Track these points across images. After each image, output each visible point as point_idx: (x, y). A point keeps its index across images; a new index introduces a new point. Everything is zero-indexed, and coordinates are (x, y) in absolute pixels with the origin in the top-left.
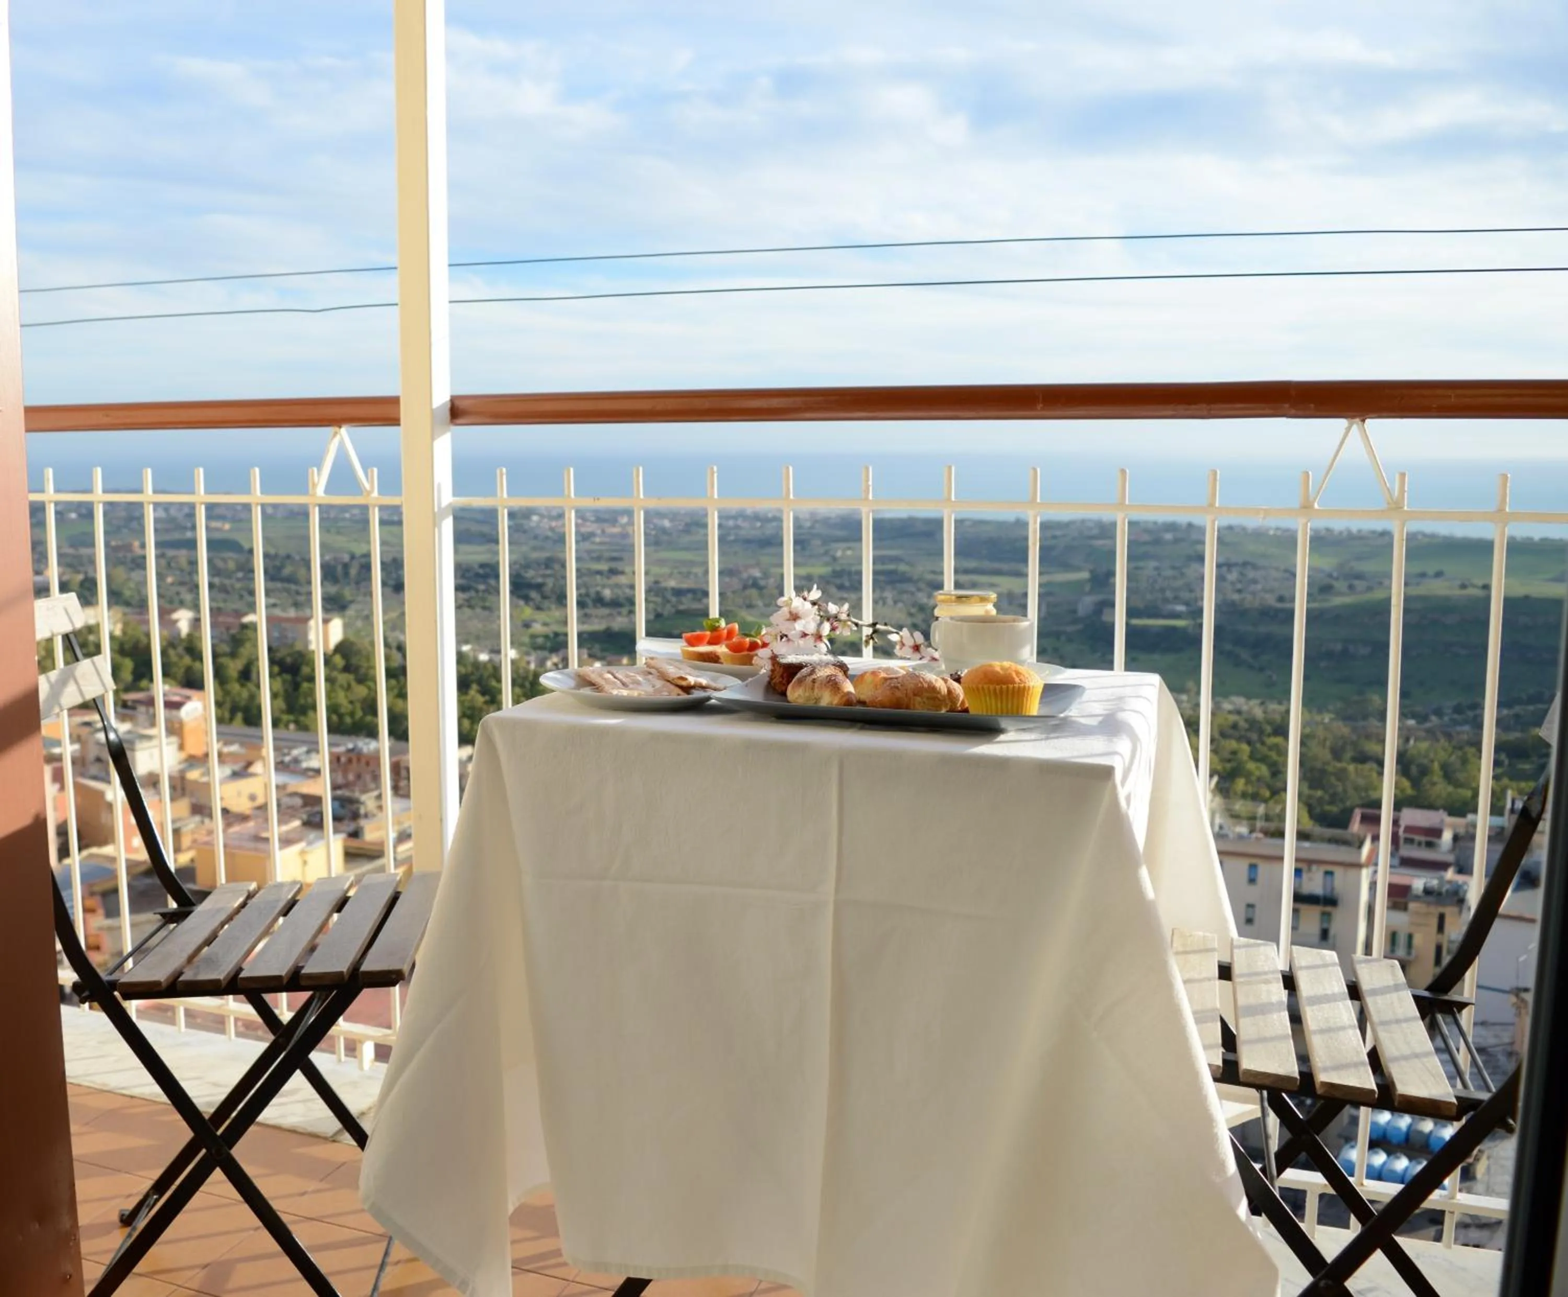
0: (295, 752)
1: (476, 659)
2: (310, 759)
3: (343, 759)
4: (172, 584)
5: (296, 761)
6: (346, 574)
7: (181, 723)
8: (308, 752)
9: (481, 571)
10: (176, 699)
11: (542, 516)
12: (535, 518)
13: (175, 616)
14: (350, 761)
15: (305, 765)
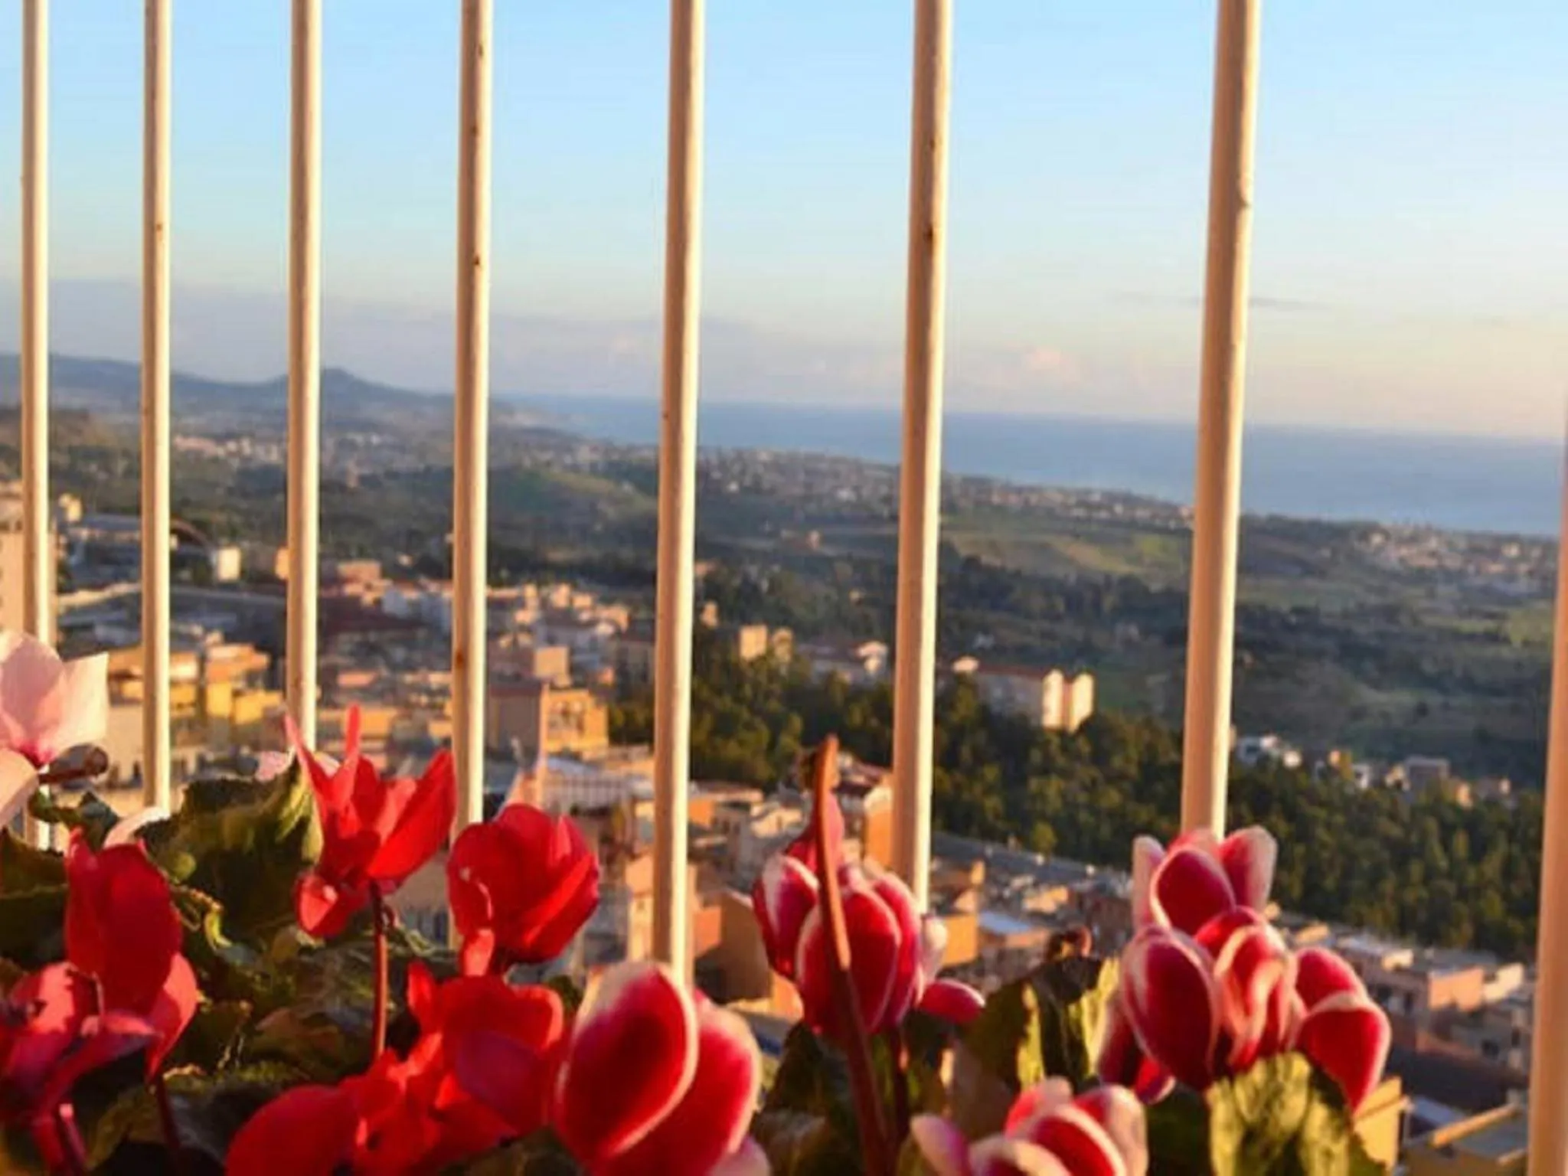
0: (1018, 882)
1: (1280, 762)
2: (1039, 894)
3: (1088, 903)
4: (860, 602)
5: (1019, 895)
6: (1097, 605)
7: (864, 818)
8: (1036, 885)
9: (1293, 619)
10: (860, 780)
11: (1386, 534)
12: (1377, 539)
13: (864, 651)
14: (1097, 907)
15: (1030, 904)
